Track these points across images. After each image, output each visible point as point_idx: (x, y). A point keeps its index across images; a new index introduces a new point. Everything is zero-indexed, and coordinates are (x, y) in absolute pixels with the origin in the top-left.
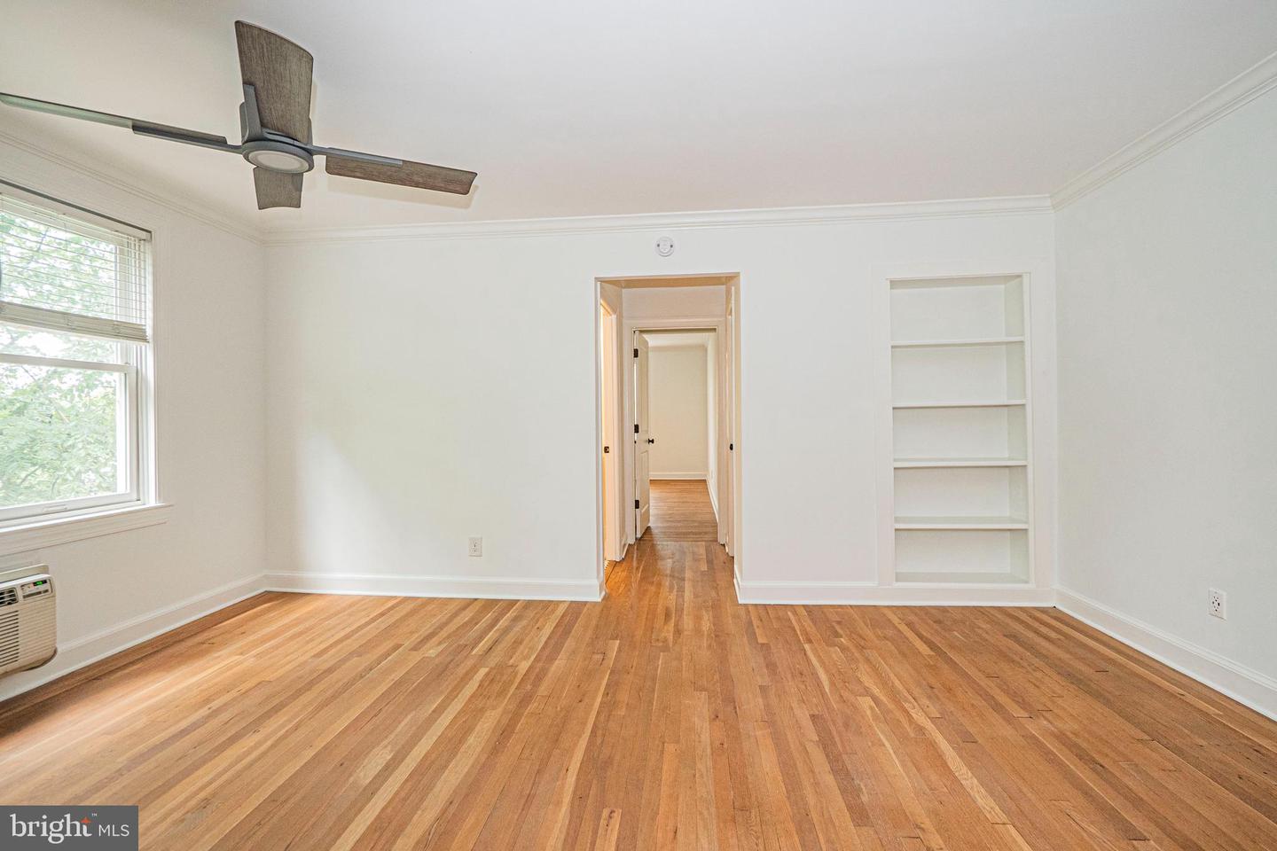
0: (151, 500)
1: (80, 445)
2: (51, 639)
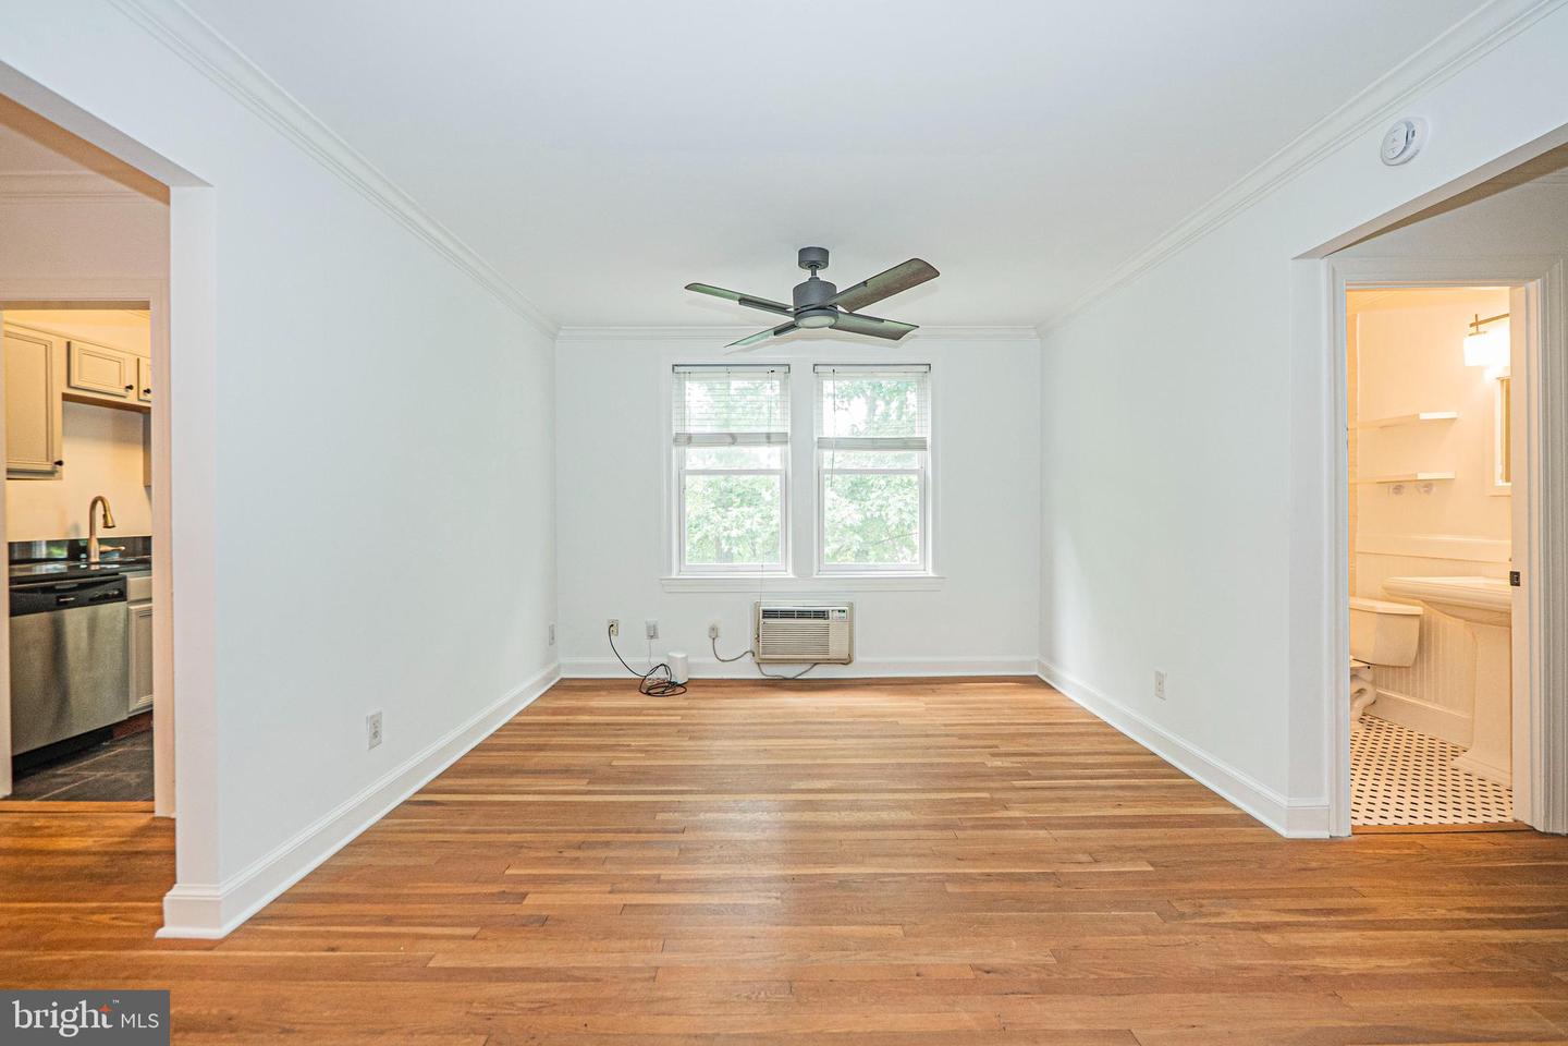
0: (928, 572)
2: (846, 649)
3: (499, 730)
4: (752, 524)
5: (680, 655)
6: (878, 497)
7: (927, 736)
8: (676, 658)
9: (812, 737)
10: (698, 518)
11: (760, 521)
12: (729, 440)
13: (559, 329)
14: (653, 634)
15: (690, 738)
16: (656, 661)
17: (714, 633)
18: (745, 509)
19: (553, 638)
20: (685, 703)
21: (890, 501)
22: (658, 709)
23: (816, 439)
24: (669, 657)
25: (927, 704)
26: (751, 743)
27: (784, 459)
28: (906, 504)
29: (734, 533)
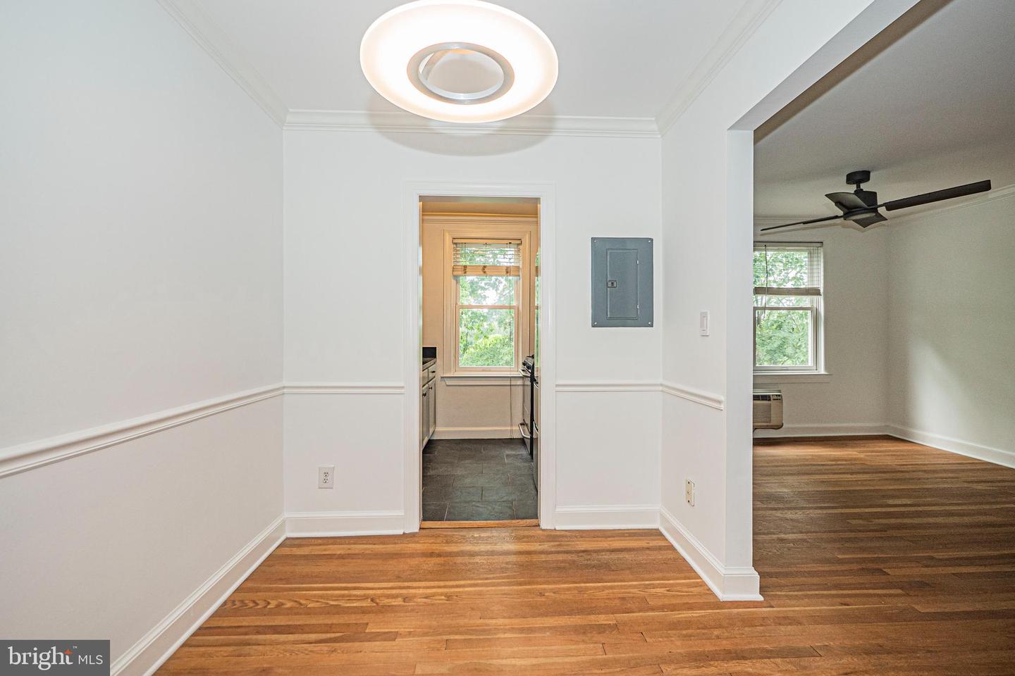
0: (822, 371)
1: (803, 346)
2: (781, 419)
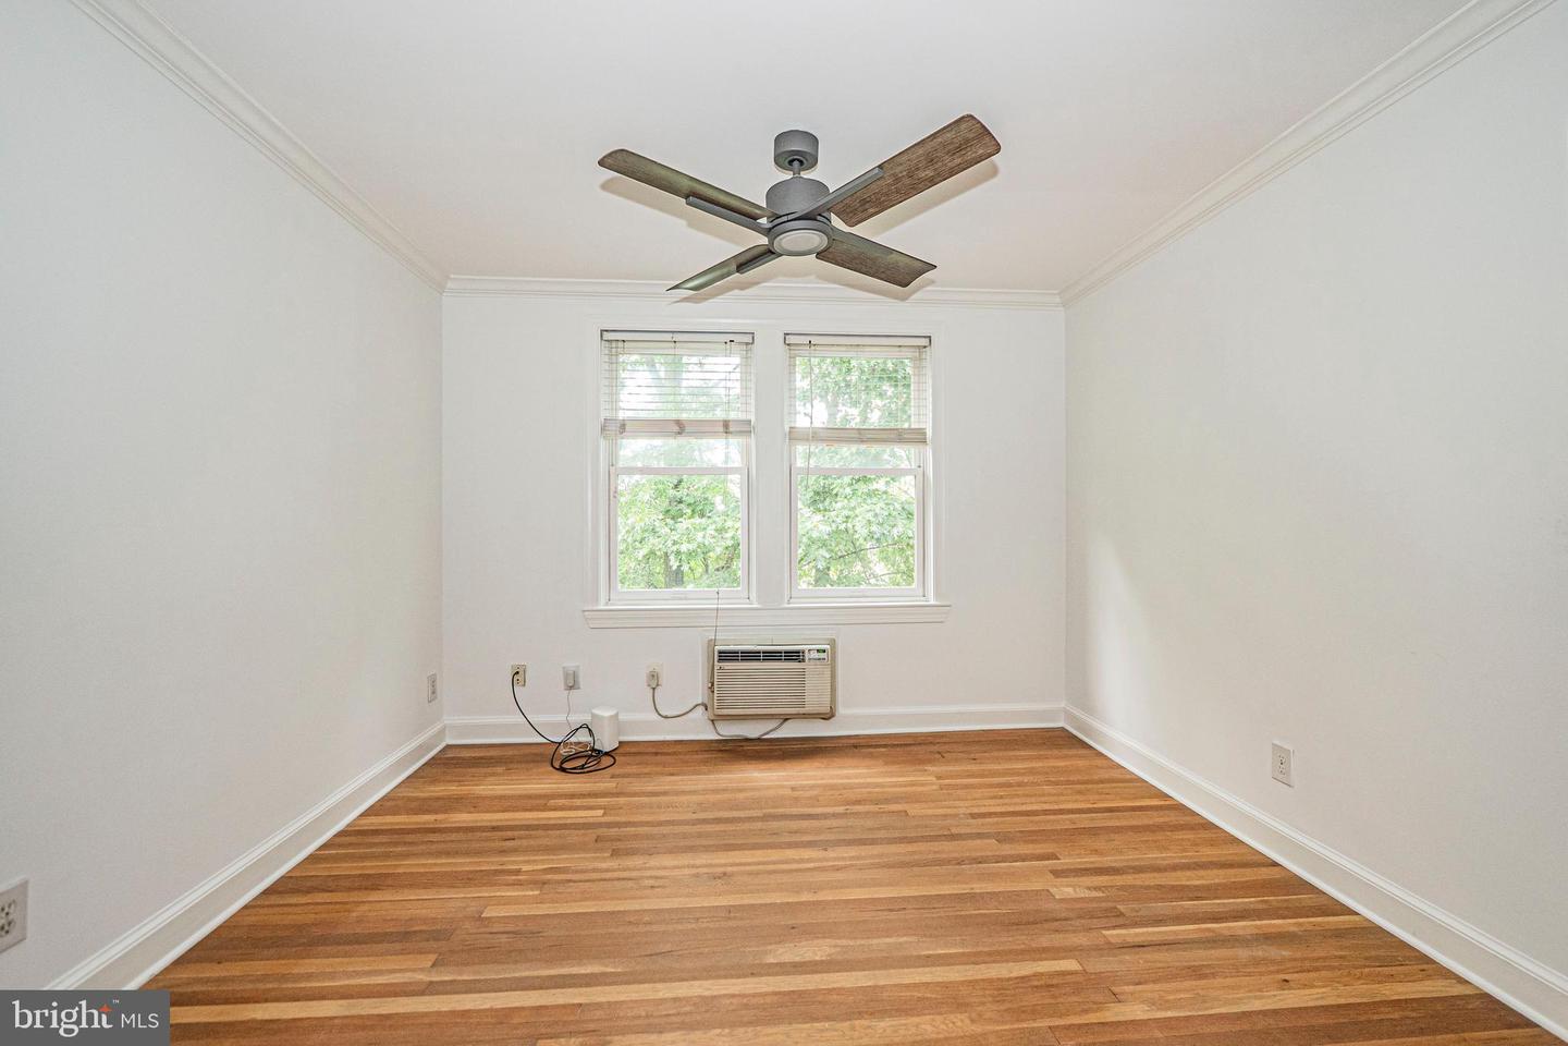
0: (931, 599)
2: (827, 700)
3: (324, 846)
4: (704, 537)
5: (607, 713)
6: (843, 508)
7: (953, 837)
8: (603, 717)
9: (790, 845)
10: (644, 531)
11: (713, 532)
12: (676, 429)
13: (448, 278)
14: (572, 684)
15: (615, 853)
16: (578, 719)
17: (654, 681)
18: (697, 520)
19: (434, 693)
20: (610, 785)
21: (857, 512)
22: (572, 796)
23: (787, 430)
24: (594, 716)
25: (939, 778)
26: (702, 859)
27: (746, 453)
28: (876, 515)
29: (684, 548)
